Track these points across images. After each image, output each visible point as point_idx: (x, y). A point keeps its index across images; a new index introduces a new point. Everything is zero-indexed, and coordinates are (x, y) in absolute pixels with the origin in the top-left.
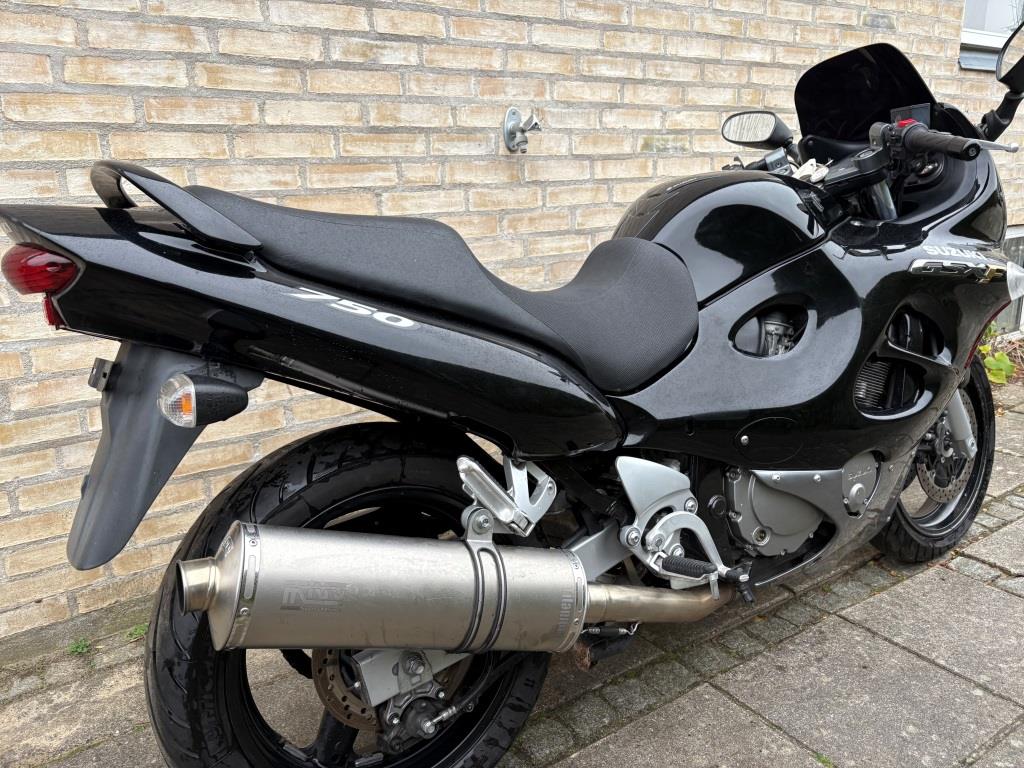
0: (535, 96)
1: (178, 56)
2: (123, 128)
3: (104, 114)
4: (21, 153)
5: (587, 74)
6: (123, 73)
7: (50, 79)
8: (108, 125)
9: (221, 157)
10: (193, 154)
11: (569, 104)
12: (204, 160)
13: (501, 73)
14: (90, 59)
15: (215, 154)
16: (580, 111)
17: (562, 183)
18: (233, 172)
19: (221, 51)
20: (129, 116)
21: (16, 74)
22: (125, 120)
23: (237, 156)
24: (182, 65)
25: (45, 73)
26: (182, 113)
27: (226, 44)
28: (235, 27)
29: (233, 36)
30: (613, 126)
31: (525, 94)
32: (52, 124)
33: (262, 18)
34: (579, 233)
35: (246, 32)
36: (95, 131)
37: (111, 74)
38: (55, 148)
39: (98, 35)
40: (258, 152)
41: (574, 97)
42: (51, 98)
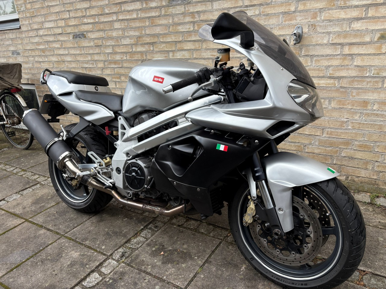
0: (311, 19)
1: (191, 22)
2: (180, 42)
3: (176, 39)
4: (162, 49)
5: (343, 6)
6: (181, 28)
7: (167, 31)
8: (177, 41)
9: (199, 48)
10: (193, 47)
11: (330, 21)
12: (195, 49)
13: (294, 12)
14: (174, 26)
15: (198, 48)
16: (337, 23)
17: (323, 56)
18: (202, 52)
19: (201, 19)
20: (181, 39)
21: (162, 31)
22: (180, 40)
23: (203, 48)
24: (192, 24)
25: (167, 30)
26: (191, 37)
27: (203, 17)
28: (204, 12)
29: (204, 15)
30: (359, 28)
31: (306, 19)
32: (167, 42)
33: (211, 8)
34: (330, 78)
35: (207, 13)
36: (175, 43)
37: (178, 29)
38: (168, 47)
39: (176, 20)
40: (208, 47)
41: (333, 17)
42: (167, 35)
